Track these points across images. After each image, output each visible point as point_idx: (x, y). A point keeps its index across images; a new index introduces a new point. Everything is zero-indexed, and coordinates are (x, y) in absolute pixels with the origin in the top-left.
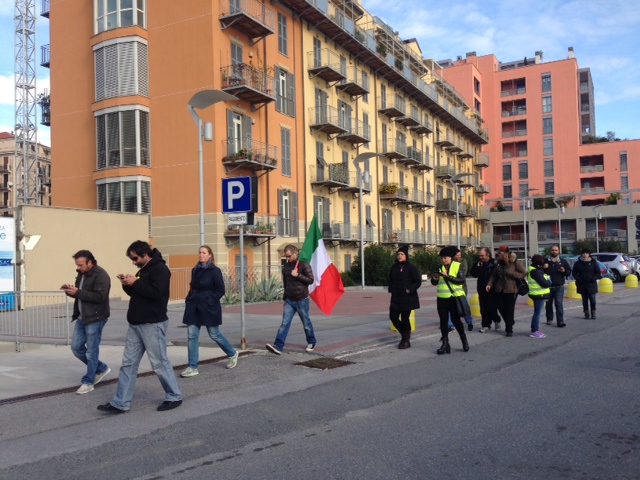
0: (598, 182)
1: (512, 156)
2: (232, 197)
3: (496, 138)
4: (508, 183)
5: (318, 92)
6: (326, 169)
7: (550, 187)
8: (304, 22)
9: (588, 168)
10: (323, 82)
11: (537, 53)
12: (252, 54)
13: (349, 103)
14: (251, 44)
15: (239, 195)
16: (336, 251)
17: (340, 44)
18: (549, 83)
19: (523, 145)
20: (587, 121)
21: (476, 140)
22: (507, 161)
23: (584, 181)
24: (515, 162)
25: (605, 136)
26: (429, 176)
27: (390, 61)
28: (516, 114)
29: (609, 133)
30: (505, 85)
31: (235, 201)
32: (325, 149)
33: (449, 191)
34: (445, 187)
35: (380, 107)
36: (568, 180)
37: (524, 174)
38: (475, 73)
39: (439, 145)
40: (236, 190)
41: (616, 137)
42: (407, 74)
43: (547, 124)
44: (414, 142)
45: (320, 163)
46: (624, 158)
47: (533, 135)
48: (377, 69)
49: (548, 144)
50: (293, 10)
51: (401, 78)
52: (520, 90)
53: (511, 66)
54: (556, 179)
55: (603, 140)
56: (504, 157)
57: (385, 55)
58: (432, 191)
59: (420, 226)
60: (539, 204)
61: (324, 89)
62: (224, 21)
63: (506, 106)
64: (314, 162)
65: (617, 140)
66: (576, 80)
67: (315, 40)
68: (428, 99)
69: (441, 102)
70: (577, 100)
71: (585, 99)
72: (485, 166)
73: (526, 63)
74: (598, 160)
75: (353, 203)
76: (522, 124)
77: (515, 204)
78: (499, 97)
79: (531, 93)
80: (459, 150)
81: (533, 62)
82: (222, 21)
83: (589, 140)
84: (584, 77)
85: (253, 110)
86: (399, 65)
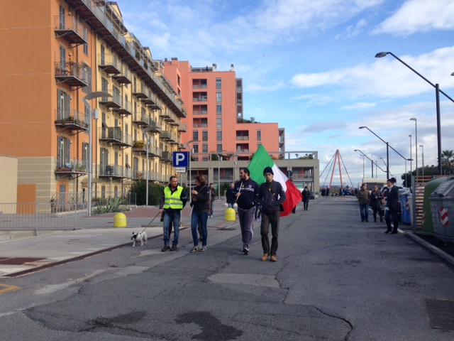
0: (245, 146)
1: (199, 126)
2: (178, 160)
3: (191, 114)
4: (195, 143)
5: (103, 80)
6: (107, 130)
7: (220, 147)
8: (97, 35)
9: (240, 138)
10: (105, 74)
11: (214, 65)
12: (71, 54)
13: (118, 88)
14: (70, 48)
15: (182, 159)
16: (110, 184)
17: (115, 50)
18: (220, 84)
19: (205, 120)
20: (240, 109)
21: (180, 114)
22: (196, 129)
23: (238, 145)
24: (200, 130)
25: (250, 119)
26: (157, 136)
27: (141, 63)
28: (201, 100)
29: (252, 118)
30: (195, 82)
31: (179, 162)
32: (106, 117)
33: (166, 147)
34: (164, 144)
35: (133, 92)
36: (230, 144)
37: (205, 138)
38: (178, 72)
39: (161, 117)
40: (180, 157)
41: (256, 121)
42: (149, 72)
43: (219, 108)
44: (150, 114)
45: (104, 126)
46: (259, 133)
47: (210, 114)
48: (133, 67)
49: (219, 121)
50: (91, 26)
51: (146, 74)
52: (204, 86)
53: (198, 70)
54: (223, 143)
55: (249, 122)
56: (194, 127)
57: (139, 60)
58: (158, 146)
59: (152, 168)
60: (214, 158)
61: (106, 78)
62: (57, 32)
63: (196, 95)
64: (101, 126)
65: (256, 123)
66: (235, 84)
67: (102, 46)
68: (158, 88)
69: (164, 89)
70: (234, 96)
71: (239, 96)
72: (184, 131)
73: (207, 70)
74: (245, 133)
75: (120, 153)
76: (205, 107)
77: (200, 157)
78: (192, 89)
79: (210, 88)
80: (172, 121)
81: (211, 70)
82: (56, 32)
83: (241, 121)
84: (239, 83)
85: (71, 90)
86: (146, 66)
